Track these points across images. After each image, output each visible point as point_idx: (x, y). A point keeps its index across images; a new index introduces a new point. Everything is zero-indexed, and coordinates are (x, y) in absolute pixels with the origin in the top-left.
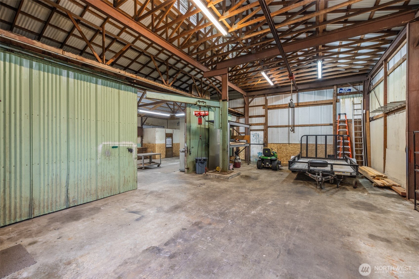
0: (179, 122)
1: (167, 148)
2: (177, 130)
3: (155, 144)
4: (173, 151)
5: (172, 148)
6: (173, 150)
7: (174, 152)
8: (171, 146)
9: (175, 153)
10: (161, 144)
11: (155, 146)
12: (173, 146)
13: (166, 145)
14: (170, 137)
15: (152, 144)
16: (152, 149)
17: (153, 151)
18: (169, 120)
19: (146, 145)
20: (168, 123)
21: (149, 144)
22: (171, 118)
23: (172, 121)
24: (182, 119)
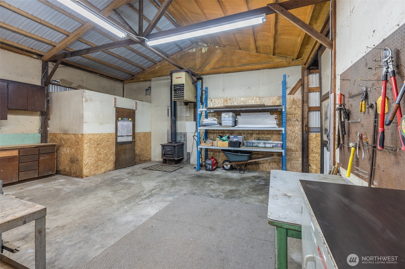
0: (150, 87)
1: (118, 144)
2: (145, 103)
3: (82, 135)
4: (134, 151)
5: (133, 143)
6: (136, 148)
7: (137, 152)
8: (130, 139)
9: (140, 156)
10: (100, 135)
11: (82, 140)
12: (137, 138)
13: (117, 136)
14: (128, 117)
15: (73, 134)
16: (73, 150)
17: (75, 154)
18: (127, 83)
19: (55, 137)
20: (125, 90)
21: (65, 134)
22: (132, 79)
23: (134, 86)
24: (157, 80)
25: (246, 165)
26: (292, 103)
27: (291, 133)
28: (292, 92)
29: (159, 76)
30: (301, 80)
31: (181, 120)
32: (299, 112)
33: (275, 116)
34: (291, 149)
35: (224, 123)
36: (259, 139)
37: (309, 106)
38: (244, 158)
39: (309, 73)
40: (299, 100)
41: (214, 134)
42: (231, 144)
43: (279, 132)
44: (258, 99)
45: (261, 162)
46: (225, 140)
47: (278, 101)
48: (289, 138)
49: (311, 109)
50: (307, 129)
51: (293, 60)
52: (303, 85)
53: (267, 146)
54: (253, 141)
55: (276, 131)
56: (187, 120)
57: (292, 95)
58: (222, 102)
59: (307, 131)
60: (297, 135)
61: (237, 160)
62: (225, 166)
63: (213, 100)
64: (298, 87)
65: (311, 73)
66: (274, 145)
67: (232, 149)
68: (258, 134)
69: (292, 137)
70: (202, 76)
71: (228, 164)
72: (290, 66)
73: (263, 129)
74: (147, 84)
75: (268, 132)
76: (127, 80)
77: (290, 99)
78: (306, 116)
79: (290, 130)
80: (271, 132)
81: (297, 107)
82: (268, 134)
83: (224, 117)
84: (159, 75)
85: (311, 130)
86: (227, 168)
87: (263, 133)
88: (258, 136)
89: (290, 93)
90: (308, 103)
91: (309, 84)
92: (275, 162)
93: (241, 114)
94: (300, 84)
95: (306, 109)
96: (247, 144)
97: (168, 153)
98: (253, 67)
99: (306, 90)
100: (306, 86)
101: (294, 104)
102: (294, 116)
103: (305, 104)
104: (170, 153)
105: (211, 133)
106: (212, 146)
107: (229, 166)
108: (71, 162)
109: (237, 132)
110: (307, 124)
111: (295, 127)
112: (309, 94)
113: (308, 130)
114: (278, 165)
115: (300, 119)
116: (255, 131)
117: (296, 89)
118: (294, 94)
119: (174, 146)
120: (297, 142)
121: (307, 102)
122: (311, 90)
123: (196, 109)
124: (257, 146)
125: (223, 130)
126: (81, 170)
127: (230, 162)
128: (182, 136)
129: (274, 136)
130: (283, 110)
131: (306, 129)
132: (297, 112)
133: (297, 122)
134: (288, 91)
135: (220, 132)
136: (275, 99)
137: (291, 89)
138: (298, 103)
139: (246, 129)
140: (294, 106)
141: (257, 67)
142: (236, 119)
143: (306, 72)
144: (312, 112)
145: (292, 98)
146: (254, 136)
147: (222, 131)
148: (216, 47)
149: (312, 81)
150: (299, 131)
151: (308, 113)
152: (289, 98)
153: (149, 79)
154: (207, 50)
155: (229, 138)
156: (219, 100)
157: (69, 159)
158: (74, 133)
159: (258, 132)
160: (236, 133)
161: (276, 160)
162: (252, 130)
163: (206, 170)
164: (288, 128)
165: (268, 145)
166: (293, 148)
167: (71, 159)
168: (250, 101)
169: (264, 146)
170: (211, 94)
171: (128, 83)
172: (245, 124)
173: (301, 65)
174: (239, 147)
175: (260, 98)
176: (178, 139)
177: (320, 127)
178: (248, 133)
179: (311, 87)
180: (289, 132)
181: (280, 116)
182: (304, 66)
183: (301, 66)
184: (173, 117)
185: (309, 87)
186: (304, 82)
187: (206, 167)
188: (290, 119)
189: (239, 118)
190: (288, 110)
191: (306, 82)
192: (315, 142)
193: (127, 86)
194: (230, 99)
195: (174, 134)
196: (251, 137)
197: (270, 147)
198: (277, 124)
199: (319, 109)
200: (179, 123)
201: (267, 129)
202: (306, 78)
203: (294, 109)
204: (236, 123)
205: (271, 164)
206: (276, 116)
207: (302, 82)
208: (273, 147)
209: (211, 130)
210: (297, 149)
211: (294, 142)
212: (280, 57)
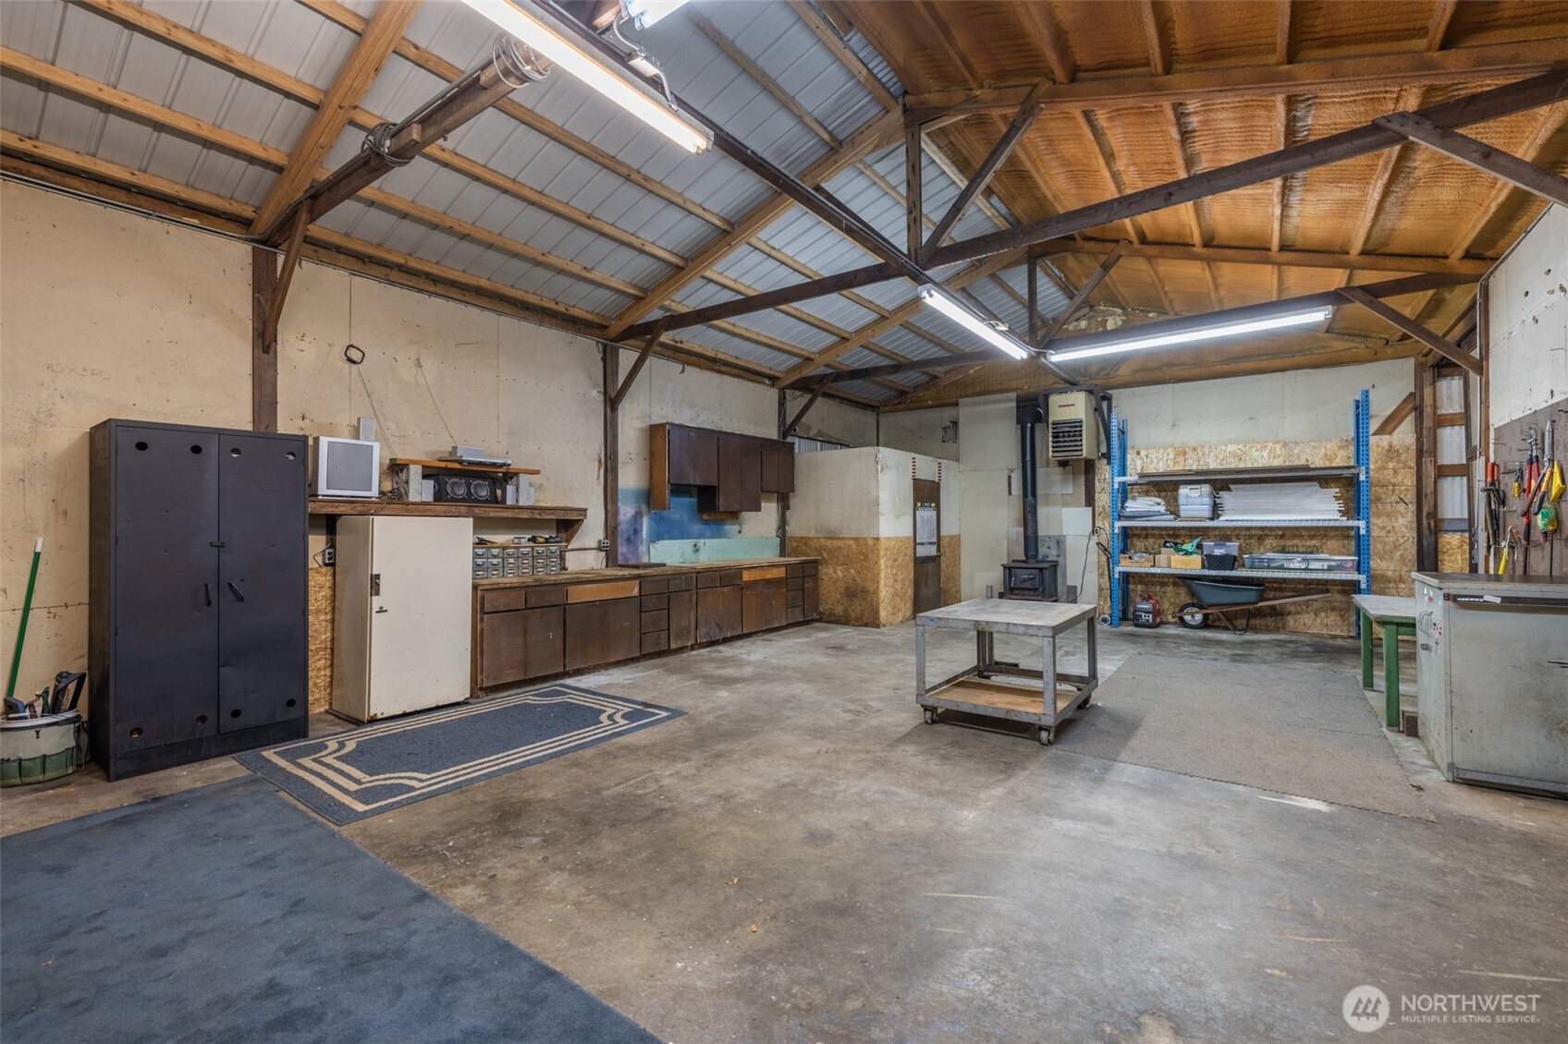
0: (955, 424)
1: (918, 563)
3: (877, 539)
4: (939, 580)
5: (937, 559)
6: (941, 570)
8: (933, 549)
9: (944, 592)
10: (896, 540)
11: (875, 550)
12: (943, 547)
13: (915, 544)
14: (930, 500)
15: (852, 539)
16: (852, 571)
17: (857, 579)
18: (885, 412)
19: (805, 544)
20: (881, 430)
21: (832, 538)
22: (900, 403)
23: (909, 419)
24: (974, 404)
25: (1251, 615)
26: (1386, 455)
27: (1383, 534)
28: (1389, 425)
29: (979, 394)
30: (1412, 395)
31: (1047, 504)
32: (1409, 480)
33: (1334, 491)
34: (1383, 575)
35: (1185, 510)
36: (1283, 551)
37: (1440, 463)
38: (1249, 595)
39: (1438, 376)
40: (1408, 449)
41: (1146, 537)
42: (1211, 561)
43: (1342, 533)
44: (1278, 446)
45: (1292, 609)
46: (1191, 553)
47: (1342, 451)
48: (1376, 547)
49: (1443, 472)
50: (1432, 523)
51: (1387, 343)
52: (1419, 410)
53: (1311, 567)
54: (1271, 555)
55: (1336, 528)
56: (1065, 505)
57: (1387, 437)
58: (1171, 456)
59: (1433, 528)
60: (1401, 541)
61: (1225, 601)
62: (1188, 618)
63: (1143, 453)
64: (1403, 413)
65: (1445, 376)
66: (1334, 564)
67: (1213, 573)
68: (1282, 537)
69: (1385, 543)
70: (1109, 392)
71: (1197, 613)
72: (1377, 360)
73: (1297, 524)
74: (946, 415)
75: (1313, 533)
76: (886, 403)
77: (1378, 446)
78: (1429, 489)
79: (1378, 526)
80: (1320, 533)
81: (1401, 465)
82: (1312, 537)
83: (1187, 496)
84: (977, 390)
85: (1446, 526)
86: (1194, 623)
87: (1295, 536)
88: (1282, 543)
89: (1379, 432)
90: (1435, 456)
91: (1438, 404)
92: (1333, 609)
93: (1232, 486)
94: (1411, 406)
95: (1429, 470)
96: (1253, 562)
97: (1022, 586)
98: (1264, 364)
99: (1428, 423)
100: (1428, 410)
101: (1391, 459)
102: (1393, 491)
103: (1427, 460)
104: (1027, 585)
105: (1138, 536)
106: (1154, 566)
107: (1199, 617)
108: (848, 596)
109: (1217, 533)
110: (1432, 509)
111: (1396, 519)
112: (1439, 431)
113: (1436, 526)
114: (1342, 616)
115: (1411, 496)
116: (1271, 529)
117: (1398, 420)
118: (1390, 433)
119: (1041, 570)
120: (1403, 558)
121: (1434, 451)
122: (1441, 421)
123: (1091, 476)
124: (1281, 568)
125: (1174, 529)
126: (876, 612)
127: (1201, 607)
128: (1053, 544)
129: (1329, 543)
130: (1362, 478)
131: (1429, 524)
132: (1400, 479)
133: (1401, 507)
134: (1374, 426)
135: (1164, 532)
136: (1331, 446)
137: (1383, 419)
138: (1404, 455)
139: (1244, 524)
140: (1391, 465)
141: (1276, 363)
142: (1218, 501)
143: (1428, 376)
144: (1449, 478)
145: (1385, 443)
146: (1269, 542)
147: (1171, 532)
148: (1151, 315)
149: (1450, 398)
150: (1406, 528)
151: (1435, 482)
152: (1377, 444)
153: (952, 401)
154: (1120, 323)
155: (1199, 546)
156: (1162, 451)
157: (843, 590)
158: (854, 535)
159: (1280, 533)
160: (1215, 536)
161: (1335, 604)
162: (1262, 529)
163: (1136, 626)
164: (1373, 520)
165: (1313, 565)
166: (1390, 573)
167: (847, 589)
168: (1255, 454)
169: (1303, 567)
170: (1136, 437)
171: (890, 411)
172: (1244, 512)
173: (1411, 356)
174: (1232, 569)
175: (1285, 444)
176: (1042, 551)
177: (1466, 516)
178: (1251, 537)
179: (1444, 412)
180: (1375, 532)
181: (1347, 491)
182: (1423, 359)
183: (1412, 360)
184: (1030, 498)
185: (1439, 412)
186: (1422, 399)
187: (1137, 617)
188: (1379, 499)
189: (1226, 498)
190: (1372, 474)
191: (1428, 400)
192: (1459, 557)
193: (888, 420)
194: (1194, 449)
195: (1031, 539)
196: (1260, 545)
197: (1323, 570)
198: (1340, 511)
199: (1464, 471)
200: (1042, 511)
201: (1308, 524)
202: (1428, 391)
203: (1390, 472)
204: (1216, 510)
205: (1323, 614)
206: (1338, 490)
207: (1418, 401)
208: (1330, 569)
209: (1136, 528)
210: (1401, 577)
211: (1391, 558)
212: (1346, 337)
